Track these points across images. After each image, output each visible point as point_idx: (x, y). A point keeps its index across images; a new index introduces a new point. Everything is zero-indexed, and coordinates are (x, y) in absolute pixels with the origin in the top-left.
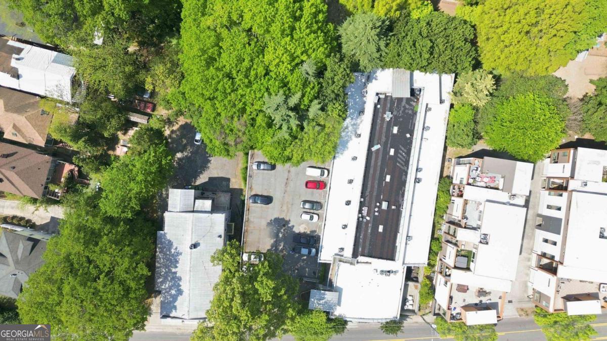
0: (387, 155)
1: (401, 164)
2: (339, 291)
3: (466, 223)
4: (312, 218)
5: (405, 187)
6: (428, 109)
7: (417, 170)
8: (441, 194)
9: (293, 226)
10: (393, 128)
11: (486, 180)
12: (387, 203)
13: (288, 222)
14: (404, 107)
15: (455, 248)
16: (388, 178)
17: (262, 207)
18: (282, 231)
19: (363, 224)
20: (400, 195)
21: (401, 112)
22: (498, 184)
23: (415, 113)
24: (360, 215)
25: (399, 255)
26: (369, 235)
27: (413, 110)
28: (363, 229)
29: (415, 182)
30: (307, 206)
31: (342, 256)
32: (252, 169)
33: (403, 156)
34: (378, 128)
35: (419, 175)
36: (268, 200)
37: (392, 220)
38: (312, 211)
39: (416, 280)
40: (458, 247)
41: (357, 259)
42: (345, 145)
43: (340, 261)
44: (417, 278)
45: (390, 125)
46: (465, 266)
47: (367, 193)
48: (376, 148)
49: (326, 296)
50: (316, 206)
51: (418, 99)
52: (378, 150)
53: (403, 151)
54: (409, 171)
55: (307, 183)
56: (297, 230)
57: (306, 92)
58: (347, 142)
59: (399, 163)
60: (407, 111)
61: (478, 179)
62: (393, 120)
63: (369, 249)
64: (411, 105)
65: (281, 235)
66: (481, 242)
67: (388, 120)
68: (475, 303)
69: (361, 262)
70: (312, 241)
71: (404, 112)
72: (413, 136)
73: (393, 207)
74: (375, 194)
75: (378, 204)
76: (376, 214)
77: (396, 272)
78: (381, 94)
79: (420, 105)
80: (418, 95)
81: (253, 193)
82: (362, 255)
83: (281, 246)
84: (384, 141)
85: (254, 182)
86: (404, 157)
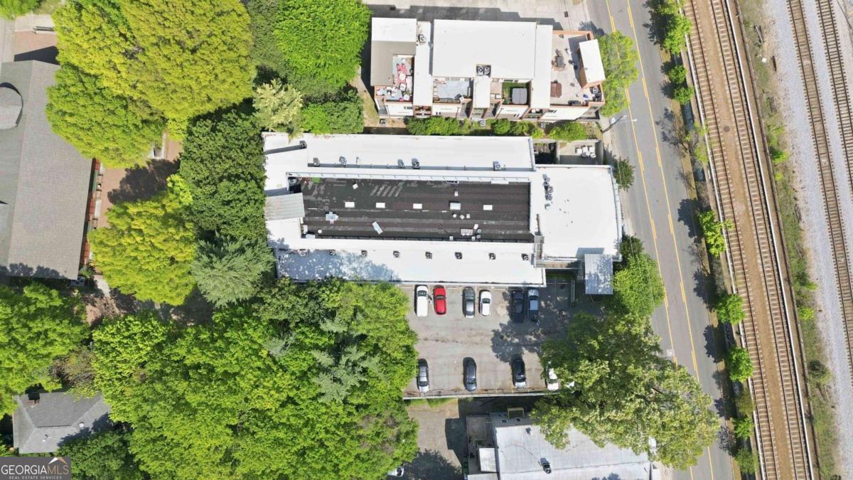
0: (386, 212)
1: (396, 190)
2: (582, 253)
3: (465, 97)
4: (486, 301)
5: (426, 182)
6: (315, 164)
7: (401, 168)
8: (430, 131)
9: (501, 325)
10: (348, 208)
11: (402, 76)
12: (452, 204)
13: (496, 333)
14: (316, 196)
15: (501, 106)
16: (418, 206)
17: (480, 372)
18: (509, 339)
19: (484, 232)
20: (439, 186)
21: (324, 200)
22: (407, 59)
23: (323, 181)
24: (473, 238)
25: (521, 178)
26: (500, 222)
27: (320, 184)
28: (492, 232)
29: (419, 169)
30: (470, 308)
31: (533, 256)
32: (430, 393)
33: (384, 191)
34: (350, 229)
35: (408, 163)
36: (469, 364)
37: (474, 193)
38: (477, 301)
39: (553, 147)
40: (499, 103)
41: (534, 234)
42: (379, 270)
43: (540, 257)
44: (550, 145)
45: (343, 213)
46: (525, 90)
47: (442, 231)
48: (377, 228)
49: (593, 272)
50: (469, 297)
51: (304, 179)
52: (380, 225)
53: (377, 191)
54: (405, 178)
55: (439, 313)
56: (505, 319)
57: (311, 343)
58: (373, 266)
59: (395, 193)
60: (322, 193)
61: (403, 87)
62: (336, 210)
63: (518, 220)
64: (313, 187)
65: (516, 340)
66: (489, 75)
67: (336, 217)
68: (573, 70)
69: (539, 228)
70: (518, 298)
71: (323, 197)
72: (355, 180)
73: (456, 194)
74: (441, 221)
75: (455, 216)
76: (468, 216)
77: (546, 178)
78: (302, 231)
79: (312, 176)
80: (298, 180)
81: (462, 387)
82: (529, 229)
83: (530, 339)
84: (367, 218)
85: (446, 388)
86: (386, 188)
